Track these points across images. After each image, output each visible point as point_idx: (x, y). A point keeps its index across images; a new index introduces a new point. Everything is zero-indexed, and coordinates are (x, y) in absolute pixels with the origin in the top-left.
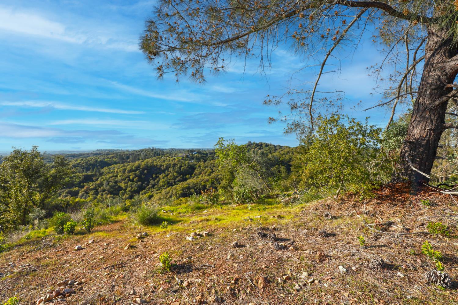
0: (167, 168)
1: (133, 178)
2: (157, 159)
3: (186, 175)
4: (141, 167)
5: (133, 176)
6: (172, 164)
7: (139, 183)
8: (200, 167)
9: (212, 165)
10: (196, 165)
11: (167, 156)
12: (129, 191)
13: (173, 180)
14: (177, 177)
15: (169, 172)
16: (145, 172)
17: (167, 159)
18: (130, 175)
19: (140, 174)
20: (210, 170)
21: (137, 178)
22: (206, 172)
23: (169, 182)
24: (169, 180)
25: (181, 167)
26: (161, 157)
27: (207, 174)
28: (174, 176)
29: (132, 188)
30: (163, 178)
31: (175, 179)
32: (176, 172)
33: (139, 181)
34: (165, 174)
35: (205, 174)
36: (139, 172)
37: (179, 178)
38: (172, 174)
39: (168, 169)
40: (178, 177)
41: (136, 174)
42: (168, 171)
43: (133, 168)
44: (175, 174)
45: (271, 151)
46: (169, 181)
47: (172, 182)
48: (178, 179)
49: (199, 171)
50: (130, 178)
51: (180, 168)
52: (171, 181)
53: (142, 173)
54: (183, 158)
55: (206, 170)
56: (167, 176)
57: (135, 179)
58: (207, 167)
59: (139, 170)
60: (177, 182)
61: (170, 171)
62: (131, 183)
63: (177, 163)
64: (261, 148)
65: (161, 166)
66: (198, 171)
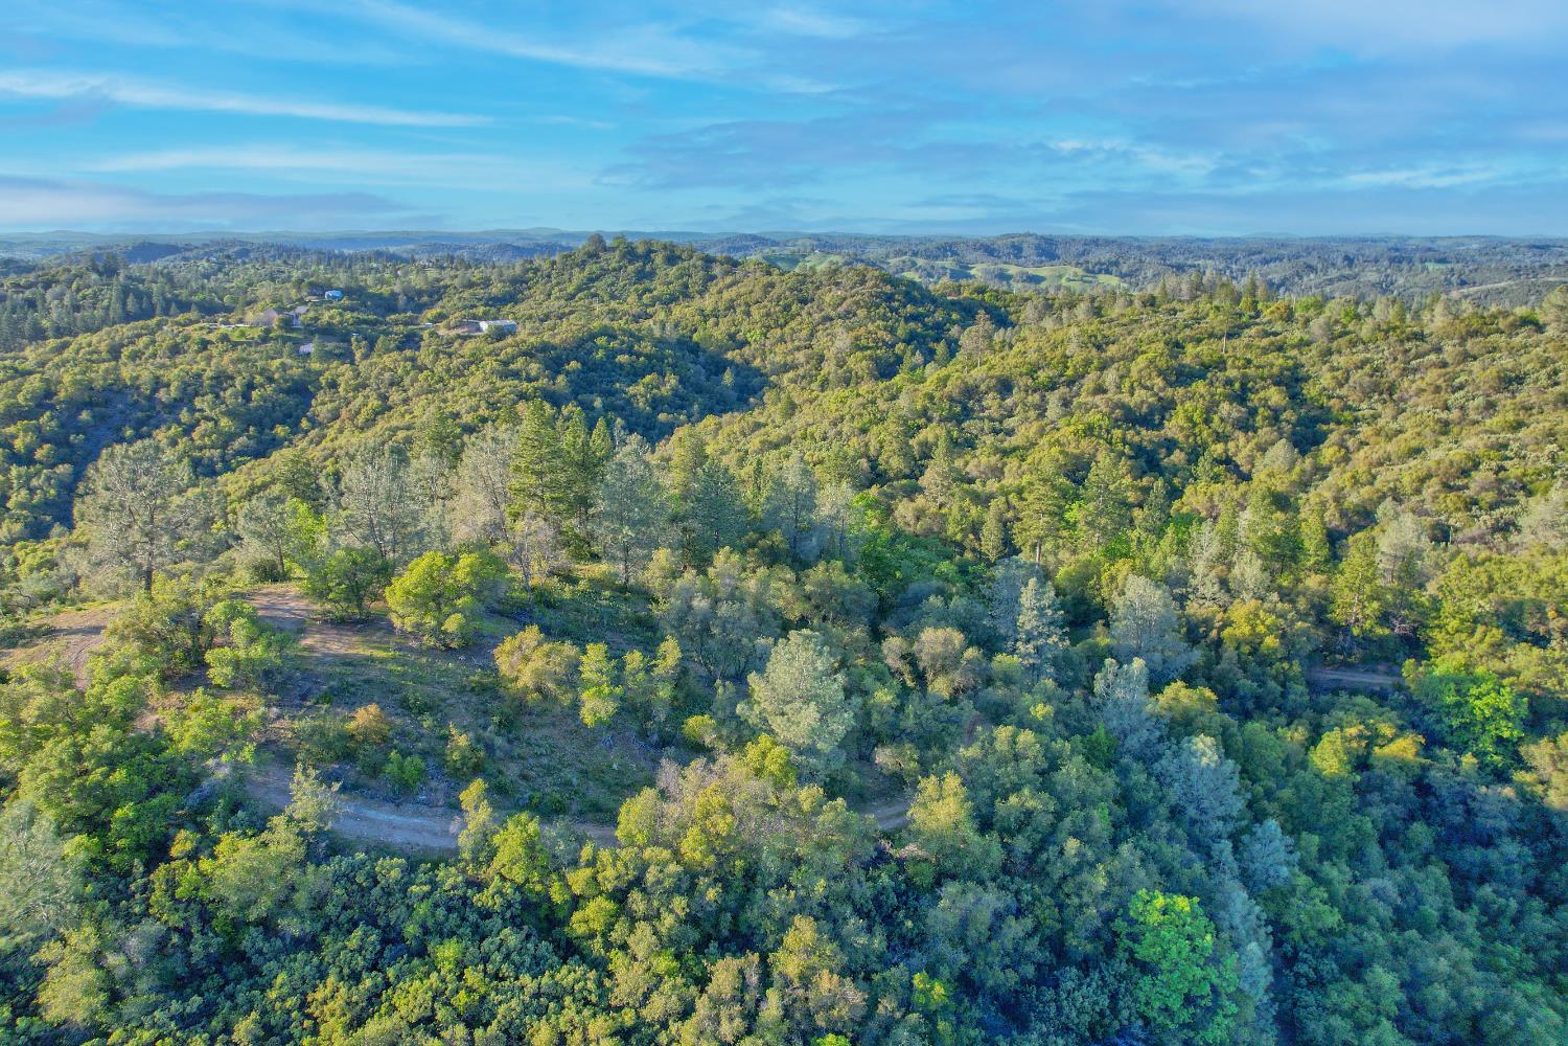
0: (187, 397)
1: (31, 451)
2: (139, 336)
3: (272, 429)
4: (62, 395)
5: (28, 439)
6: (209, 373)
7: (62, 469)
8: (333, 385)
9: (387, 375)
10: (320, 373)
11: (191, 322)
12: (22, 506)
13: (217, 453)
14: (232, 437)
15: (197, 415)
16: (85, 415)
17: (187, 338)
18: (14, 437)
19: (62, 425)
20: (374, 403)
21: (47, 446)
22: (358, 413)
23: (201, 459)
24: (201, 449)
25: (250, 386)
26: (159, 326)
27: (361, 419)
28: (220, 433)
29: (32, 491)
30: (174, 443)
31: (224, 446)
32: (229, 414)
33: (63, 461)
34: (179, 423)
35: (352, 419)
36: (52, 418)
37: (243, 440)
38: (211, 424)
39: (191, 401)
40: (240, 436)
41: (38, 429)
42: (193, 410)
43: (20, 398)
44: (224, 422)
45: (686, 286)
46: (197, 454)
47: (210, 459)
48: (237, 444)
49: (329, 406)
50: (11, 447)
51: (247, 397)
52: (207, 453)
53: (68, 423)
54: (268, 331)
55: (360, 400)
56: (188, 430)
57: (39, 454)
58: (364, 386)
59: (52, 407)
60: (234, 456)
61: (201, 410)
62: (23, 469)
63: (231, 369)
64: (648, 268)
65: (158, 384)
66: (323, 403)
